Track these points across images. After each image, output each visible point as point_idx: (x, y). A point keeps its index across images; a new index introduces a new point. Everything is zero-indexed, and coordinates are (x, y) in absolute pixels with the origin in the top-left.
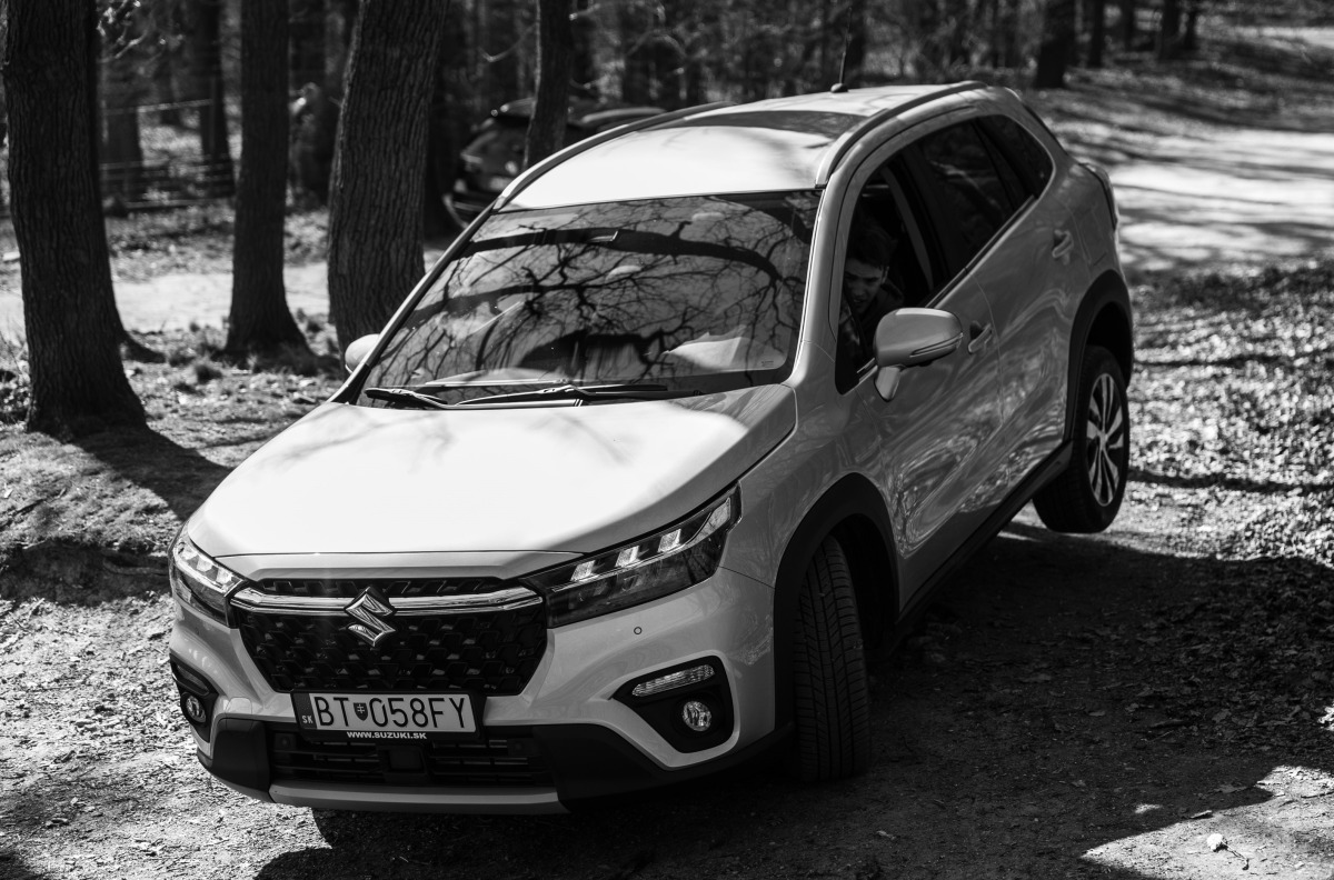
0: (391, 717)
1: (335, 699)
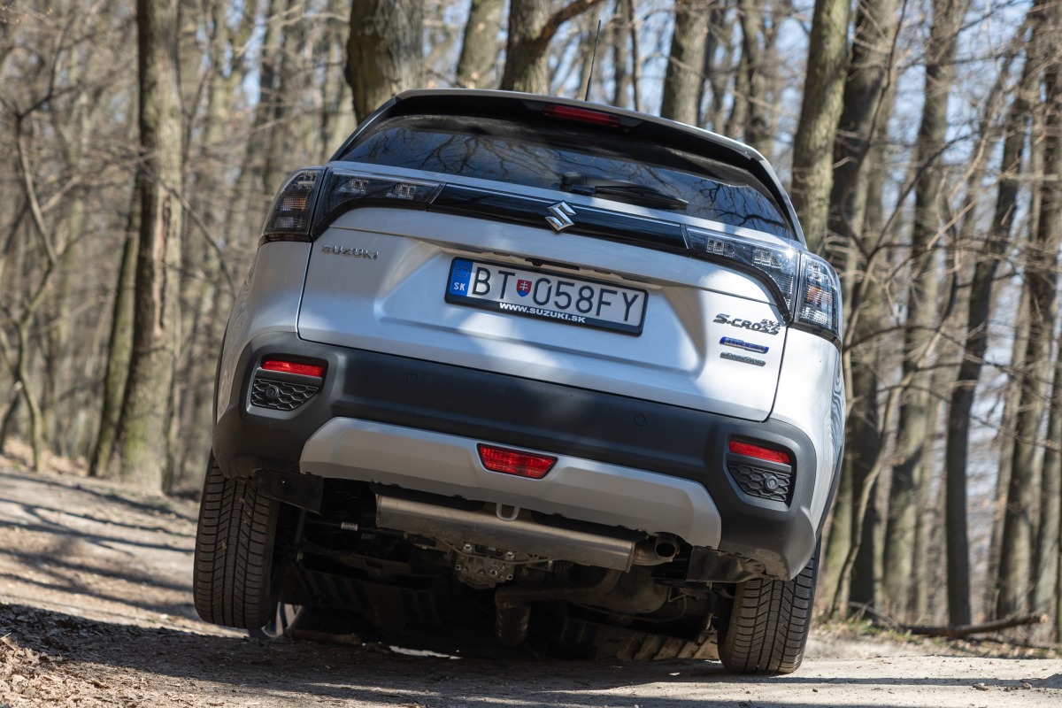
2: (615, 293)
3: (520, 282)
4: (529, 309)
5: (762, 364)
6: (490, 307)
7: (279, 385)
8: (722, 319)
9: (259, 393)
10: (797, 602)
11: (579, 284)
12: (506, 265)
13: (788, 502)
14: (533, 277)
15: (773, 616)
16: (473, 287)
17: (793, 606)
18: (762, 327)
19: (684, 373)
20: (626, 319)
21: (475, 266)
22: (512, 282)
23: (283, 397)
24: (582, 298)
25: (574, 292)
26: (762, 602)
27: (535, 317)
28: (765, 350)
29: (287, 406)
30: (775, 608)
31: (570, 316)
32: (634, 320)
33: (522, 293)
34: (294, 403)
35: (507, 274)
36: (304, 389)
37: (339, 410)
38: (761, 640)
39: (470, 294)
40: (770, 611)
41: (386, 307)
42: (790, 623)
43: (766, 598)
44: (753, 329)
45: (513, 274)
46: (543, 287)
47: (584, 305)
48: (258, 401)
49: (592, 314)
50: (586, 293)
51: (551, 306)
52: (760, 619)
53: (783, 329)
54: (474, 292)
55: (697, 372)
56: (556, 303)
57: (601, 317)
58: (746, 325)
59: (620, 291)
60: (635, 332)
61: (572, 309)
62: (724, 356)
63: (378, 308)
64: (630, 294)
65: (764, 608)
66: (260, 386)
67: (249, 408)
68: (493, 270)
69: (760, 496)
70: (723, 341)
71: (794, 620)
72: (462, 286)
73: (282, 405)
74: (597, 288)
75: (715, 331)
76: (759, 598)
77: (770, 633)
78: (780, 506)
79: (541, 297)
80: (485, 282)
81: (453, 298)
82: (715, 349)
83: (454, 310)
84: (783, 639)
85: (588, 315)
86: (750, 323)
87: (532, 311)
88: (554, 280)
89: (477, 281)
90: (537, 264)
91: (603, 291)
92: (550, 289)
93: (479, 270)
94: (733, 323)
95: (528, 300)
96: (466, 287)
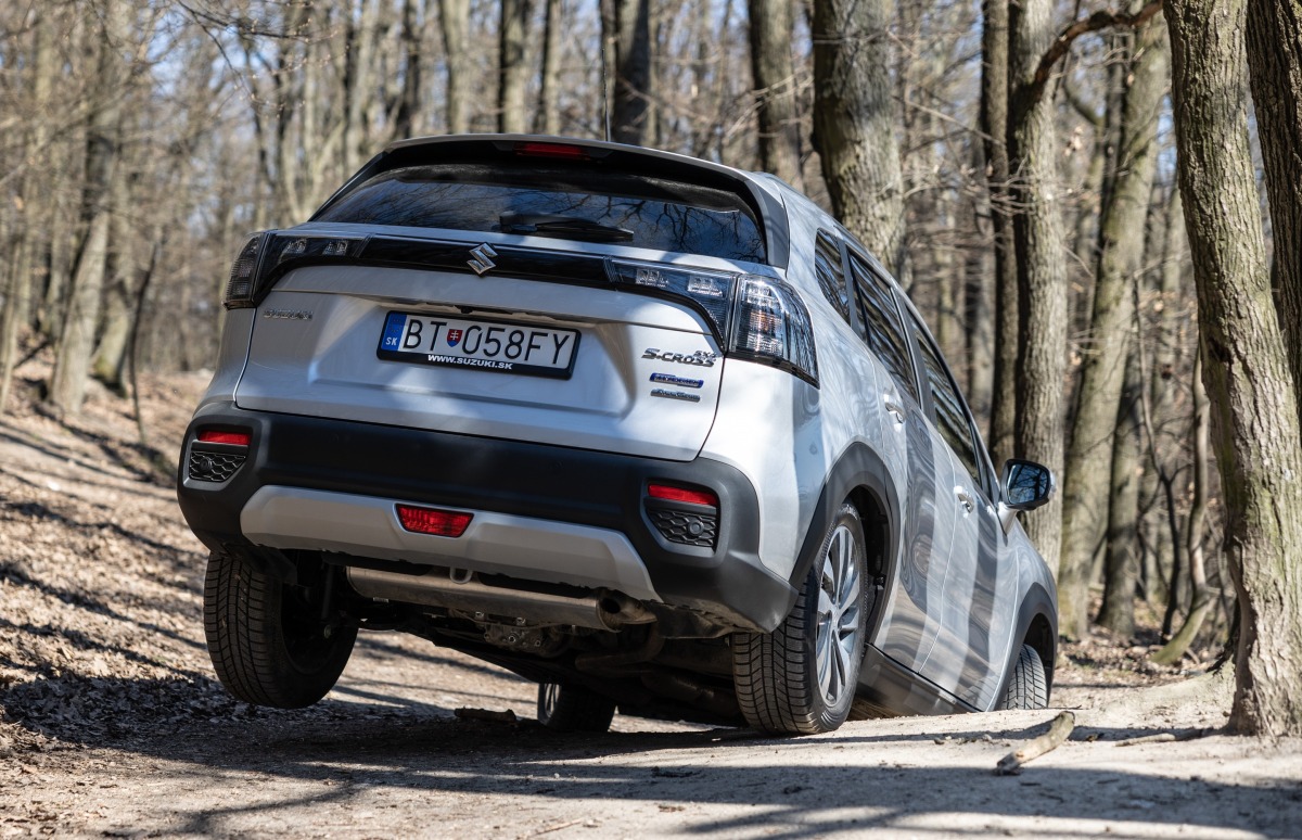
2: (546, 335)
3: (451, 331)
4: (456, 359)
5: (696, 399)
6: (419, 359)
7: (211, 456)
8: (651, 355)
9: (196, 466)
10: (790, 656)
11: (510, 329)
12: (438, 315)
13: (714, 547)
14: (463, 325)
15: (768, 672)
16: (404, 342)
17: (785, 660)
18: (698, 360)
19: (611, 415)
20: (555, 362)
21: (409, 318)
22: (443, 332)
23: (216, 468)
24: (512, 343)
25: (504, 338)
26: (753, 657)
27: (462, 366)
28: (700, 384)
29: (219, 477)
30: (768, 663)
31: (497, 363)
32: (563, 363)
33: (452, 342)
34: (226, 474)
35: (438, 324)
36: (232, 458)
37: (266, 478)
38: (762, 699)
39: (401, 349)
40: (763, 667)
41: (321, 369)
42: (786, 680)
43: (755, 653)
44: (685, 362)
45: (445, 324)
46: (474, 334)
47: (513, 350)
48: (195, 474)
49: (520, 360)
50: (517, 338)
51: (480, 354)
52: (756, 676)
53: (719, 360)
54: (406, 346)
55: (625, 413)
56: (485, 351)
57: (530, 362)
58: (678, 358)
59: (551, 333)
60: (564, 374)
61: (501, 356)
62: (656, 393)
63: (313, 372)
64: (561, 335)
65: (757, 665)
66: (197, 458)
67: (186, 481)
68: (426, 321)
69: (684, 542)
70: (653, 378)
71: (790, 676)
72: (394, 340)
73: (216, 477)
74: (527, 331)
75: (644, 368)
76: (750, 652)
77: (770, 691)
78: (705, 552)
79: (470, 346)
80: (417, 334)
81: (386, 354)
82: (645, 386)
83: (386, 366)
84: (784, 697)
85: (517, 361)
86: (681, 356)
87: (460, 361)
88: (485, 327)
89: (409, 334)
90: (466, 312)
91: (533, 334)
92: (480, 336)
93: (412, 322)
94: (663, 358)
95: (457, 350)
96: (398, 342)
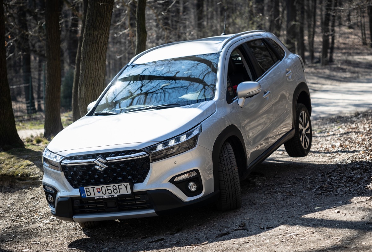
0: (107, 192)
1: (91, 188)
